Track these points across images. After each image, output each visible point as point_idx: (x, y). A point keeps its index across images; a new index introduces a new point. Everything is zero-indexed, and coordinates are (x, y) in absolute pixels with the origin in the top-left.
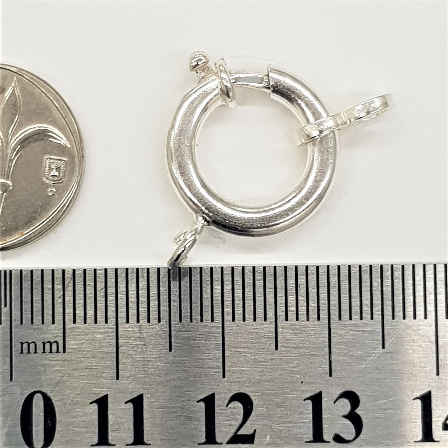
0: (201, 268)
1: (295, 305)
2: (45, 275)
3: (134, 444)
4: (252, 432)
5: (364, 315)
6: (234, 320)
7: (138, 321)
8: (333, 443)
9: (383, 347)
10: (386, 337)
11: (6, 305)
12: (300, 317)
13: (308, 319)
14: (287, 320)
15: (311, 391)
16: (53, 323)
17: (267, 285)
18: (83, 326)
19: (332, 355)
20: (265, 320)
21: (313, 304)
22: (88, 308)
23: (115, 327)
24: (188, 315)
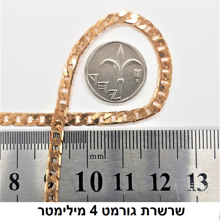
0: (151, 131)
1: (184, 143)
2: (99, 133)
3: (129, 190)
4: (169, 187)
5: (208, 147)
6: (163, 148)
7: (130, 148)
8: (197, 191)
9: (215, 158)
11: (85, 143)
12: (186, 147)
13: (189, 148)
14: (181, 148)
16: (101, 149)
17: (174, 137)
18: (111, 150)
19: (197, 160)
20: (174, 148)
22: (113, 144)
23: (122, 150)
24: (147, 146)
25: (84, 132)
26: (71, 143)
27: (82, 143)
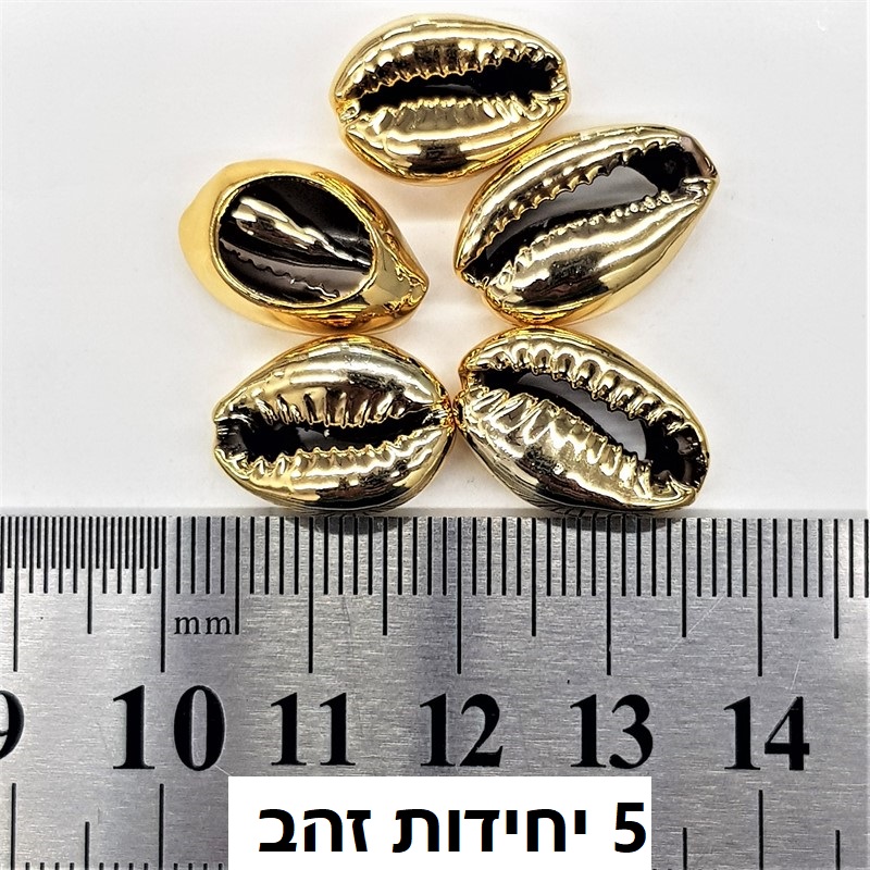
0: (430, 519)
1: (561, 574)
2: (212, 525)
3: (331, 763)
4: (498, 748)
5: (658, 589)
6: (474, 593)
7: (341, 592)
8: (610, 768)
9: (684, 635)
10: (688, 622)
11: (156, 567)
12: (567, 590)
13: (579, 594)
14: (549, 593)
15: (582, 694)
16: (223, 592)
17: (523, 545)
18: (262, 596)
19: (612, 644)
20: (519, 593)
21: (586, 573)
22: (271, 572)
23: (308, 599)
24: (411, 583)
25: (153, 521)
26: (97, 567)
27: (142, 567)
